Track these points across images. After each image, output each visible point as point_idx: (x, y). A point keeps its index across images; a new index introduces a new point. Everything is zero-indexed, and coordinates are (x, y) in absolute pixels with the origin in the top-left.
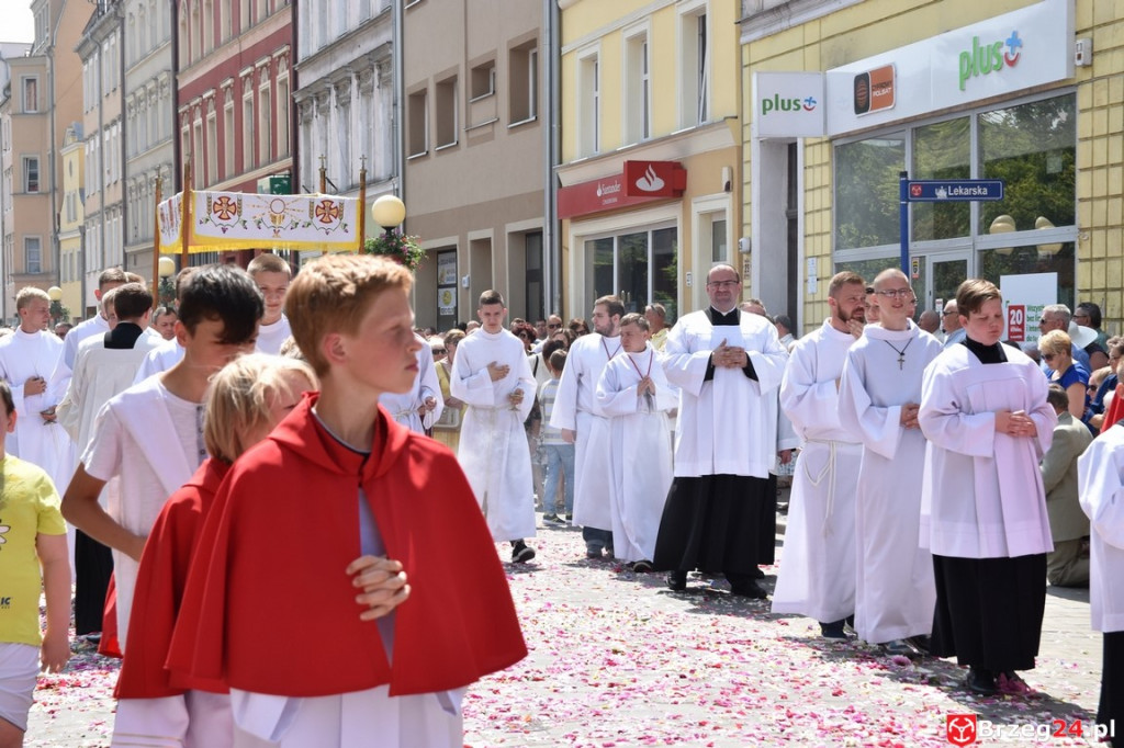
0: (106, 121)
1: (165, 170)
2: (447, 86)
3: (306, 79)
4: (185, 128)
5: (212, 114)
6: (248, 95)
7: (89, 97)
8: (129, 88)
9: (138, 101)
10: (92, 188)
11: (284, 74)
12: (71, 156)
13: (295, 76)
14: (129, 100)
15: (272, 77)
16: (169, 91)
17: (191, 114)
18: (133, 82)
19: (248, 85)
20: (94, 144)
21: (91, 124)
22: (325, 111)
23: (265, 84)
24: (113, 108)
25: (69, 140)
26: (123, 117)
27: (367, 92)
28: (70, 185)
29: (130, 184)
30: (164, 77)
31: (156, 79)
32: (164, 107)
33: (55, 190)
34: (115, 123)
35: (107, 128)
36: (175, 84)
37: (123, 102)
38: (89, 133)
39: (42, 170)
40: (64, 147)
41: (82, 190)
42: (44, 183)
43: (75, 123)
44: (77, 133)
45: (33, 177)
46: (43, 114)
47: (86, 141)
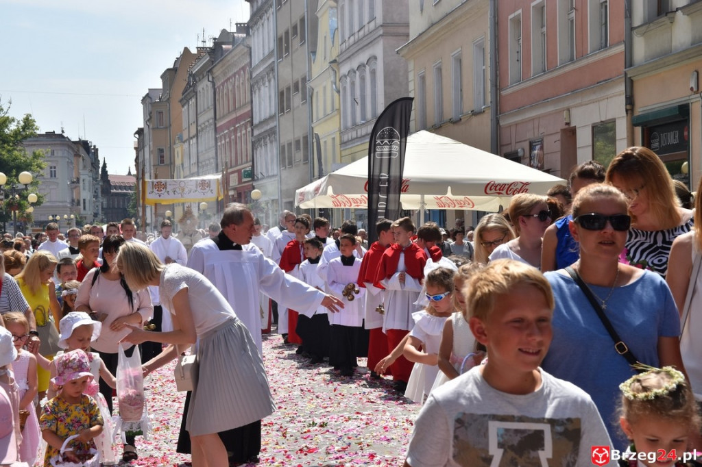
0: (191, 135)
1: (212, 160)
2: (290, 144)
3: (256, 133)
4: (219, 144)
5: (227, 140)
6: (239, 134)
7: (185, 125)
8: (199, 123)
9: (203, 129)
10: (186, 165)
11: (249, 129)
12: (179, 149)
13: (252, 130)
14: (199, 128)
15: (246, 129)
16: (213, 127)
17: (221, 138)
18: (201, 120)
19: (238, 131)
20: (186, 145)
21: (185, 137)
22: (261, 146)
23: (244, 132)
24: (193, 132)
25: (177, 142)
26: (197, 135)
27: (271, 142)
28: (178, 161)
30: (211, 121)
31: (208, 121)
32: (211, 134)
33: (172, 163)
34: (194, 137)
35: (192, 138)
36: (215, 124)
37: (197, 129)
38: (184, 140)
39: (166, 154)
40: (175, 143)
41: (182, 164)
42: (167, 160)
43: (179, 134)
44: (180, 138)
45: (162, 157)
46: (166, 128)
47: (184, 142)
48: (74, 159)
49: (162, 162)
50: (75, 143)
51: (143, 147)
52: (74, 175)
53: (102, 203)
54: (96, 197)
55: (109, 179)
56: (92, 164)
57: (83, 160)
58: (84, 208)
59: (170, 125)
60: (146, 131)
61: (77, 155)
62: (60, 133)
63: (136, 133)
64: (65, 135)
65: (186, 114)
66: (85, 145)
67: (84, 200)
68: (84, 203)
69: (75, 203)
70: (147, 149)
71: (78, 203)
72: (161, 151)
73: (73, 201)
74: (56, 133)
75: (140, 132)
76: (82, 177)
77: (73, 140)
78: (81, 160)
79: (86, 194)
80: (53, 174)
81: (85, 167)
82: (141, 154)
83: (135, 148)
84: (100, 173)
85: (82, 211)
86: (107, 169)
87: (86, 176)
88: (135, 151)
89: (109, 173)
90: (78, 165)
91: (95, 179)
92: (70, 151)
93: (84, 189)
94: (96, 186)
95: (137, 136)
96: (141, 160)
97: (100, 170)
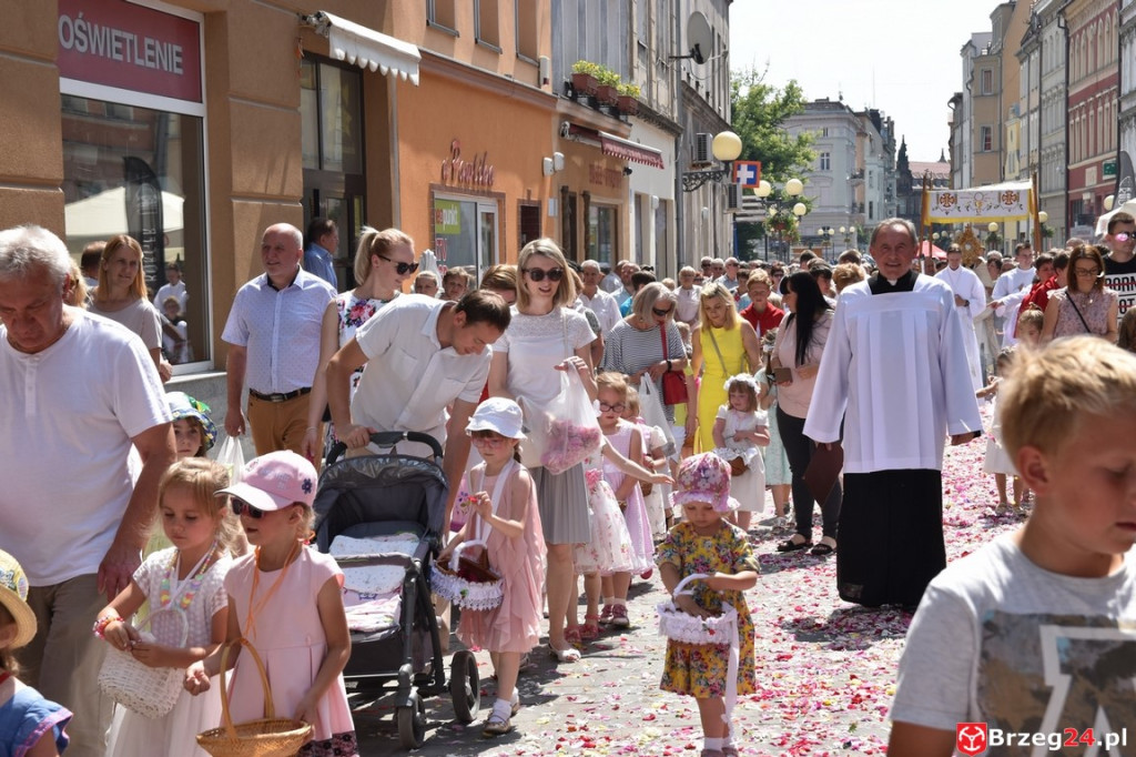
0: (1032, 108)
1: (1060, 146)
3: (1124, 107)
4: (1072, 122)
5: (1084, 116)
6: (1100, 109)
7: (1023, 91)
8: (1044, 90)
9: (1049, 99)
10: (1023, 152)
11: (1115, 101)
12: (1013, 128)
13: (1119, 103)
14: (1043, 97)
15: (1110, 101)
16: (1063, 96)
17: (1074, 113)
18: (1046, 86)
19: (1100, 104)
20: (1024, 122)
21: (1023, 110)
22: (1130, 129)
23: (1107, 105)
24: (1035, 102)
25: (1011, 116)
26: (1040, 108)
28: (1011, 147)
29: (1043, 153)
30: (1061, 87)
31: (1057, 87)
32: (1061, 106)
33: (1002, 150)
34: (1035, 110)
35: (1032, 112)
36: (1067, 92)
37: (1040, 98)
38: (1022, 113)
39: (994, 135)
40: (1007, 119)
41: (1018, 152)
42: (995, 144)
43: (1014, 104)
44: (1016, 111)
45: (988, 139)
46: (995, 95)
47: (1021, 118)
48: (856, 141)
49: (988, 147)
50: (858, 115)
51: (962, 123)
52: (857, 166)
53: (898, 207)
54: (889, 197)
55: (910, 168)
56: (885, 146)
57: (871, 140)
58: (871, 216)
59: (1001, 91)
60: (966, 98)
61: (862, 134)
62: (836, 99)
63: (952, 100)
64: (844, 103)
65: (1024, 76)
66: (874, 116)
67: (871, 203)
68: (871, 207)
69: (858, 208)
70: (966, 126)
71: (862, 209)
72: (987, 130)
73: (854, 205)
74: (831, 100)
75: (957, 99)
76: (868, 168)
77: (855, 110)
78: (867, 141)
79: (873, 194)
80: (825, 165)
81: (873, 152)
82: (958, 132)
83: (950, 124)
84: (896, 159)
85: (868, 221)
86: (907, 153)
87: (874, 166)
88: (949, 128)
89: (909, 160)
90: (862, 149)
91: (888, 170)
92: (852, 129)
93: (871, 186)
94: (890, 181)
95: (952, 105)
96: (957, 141)
97: (896, 155)
